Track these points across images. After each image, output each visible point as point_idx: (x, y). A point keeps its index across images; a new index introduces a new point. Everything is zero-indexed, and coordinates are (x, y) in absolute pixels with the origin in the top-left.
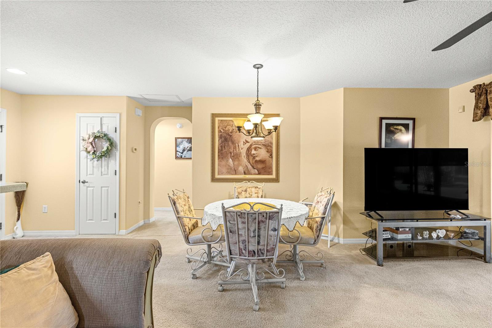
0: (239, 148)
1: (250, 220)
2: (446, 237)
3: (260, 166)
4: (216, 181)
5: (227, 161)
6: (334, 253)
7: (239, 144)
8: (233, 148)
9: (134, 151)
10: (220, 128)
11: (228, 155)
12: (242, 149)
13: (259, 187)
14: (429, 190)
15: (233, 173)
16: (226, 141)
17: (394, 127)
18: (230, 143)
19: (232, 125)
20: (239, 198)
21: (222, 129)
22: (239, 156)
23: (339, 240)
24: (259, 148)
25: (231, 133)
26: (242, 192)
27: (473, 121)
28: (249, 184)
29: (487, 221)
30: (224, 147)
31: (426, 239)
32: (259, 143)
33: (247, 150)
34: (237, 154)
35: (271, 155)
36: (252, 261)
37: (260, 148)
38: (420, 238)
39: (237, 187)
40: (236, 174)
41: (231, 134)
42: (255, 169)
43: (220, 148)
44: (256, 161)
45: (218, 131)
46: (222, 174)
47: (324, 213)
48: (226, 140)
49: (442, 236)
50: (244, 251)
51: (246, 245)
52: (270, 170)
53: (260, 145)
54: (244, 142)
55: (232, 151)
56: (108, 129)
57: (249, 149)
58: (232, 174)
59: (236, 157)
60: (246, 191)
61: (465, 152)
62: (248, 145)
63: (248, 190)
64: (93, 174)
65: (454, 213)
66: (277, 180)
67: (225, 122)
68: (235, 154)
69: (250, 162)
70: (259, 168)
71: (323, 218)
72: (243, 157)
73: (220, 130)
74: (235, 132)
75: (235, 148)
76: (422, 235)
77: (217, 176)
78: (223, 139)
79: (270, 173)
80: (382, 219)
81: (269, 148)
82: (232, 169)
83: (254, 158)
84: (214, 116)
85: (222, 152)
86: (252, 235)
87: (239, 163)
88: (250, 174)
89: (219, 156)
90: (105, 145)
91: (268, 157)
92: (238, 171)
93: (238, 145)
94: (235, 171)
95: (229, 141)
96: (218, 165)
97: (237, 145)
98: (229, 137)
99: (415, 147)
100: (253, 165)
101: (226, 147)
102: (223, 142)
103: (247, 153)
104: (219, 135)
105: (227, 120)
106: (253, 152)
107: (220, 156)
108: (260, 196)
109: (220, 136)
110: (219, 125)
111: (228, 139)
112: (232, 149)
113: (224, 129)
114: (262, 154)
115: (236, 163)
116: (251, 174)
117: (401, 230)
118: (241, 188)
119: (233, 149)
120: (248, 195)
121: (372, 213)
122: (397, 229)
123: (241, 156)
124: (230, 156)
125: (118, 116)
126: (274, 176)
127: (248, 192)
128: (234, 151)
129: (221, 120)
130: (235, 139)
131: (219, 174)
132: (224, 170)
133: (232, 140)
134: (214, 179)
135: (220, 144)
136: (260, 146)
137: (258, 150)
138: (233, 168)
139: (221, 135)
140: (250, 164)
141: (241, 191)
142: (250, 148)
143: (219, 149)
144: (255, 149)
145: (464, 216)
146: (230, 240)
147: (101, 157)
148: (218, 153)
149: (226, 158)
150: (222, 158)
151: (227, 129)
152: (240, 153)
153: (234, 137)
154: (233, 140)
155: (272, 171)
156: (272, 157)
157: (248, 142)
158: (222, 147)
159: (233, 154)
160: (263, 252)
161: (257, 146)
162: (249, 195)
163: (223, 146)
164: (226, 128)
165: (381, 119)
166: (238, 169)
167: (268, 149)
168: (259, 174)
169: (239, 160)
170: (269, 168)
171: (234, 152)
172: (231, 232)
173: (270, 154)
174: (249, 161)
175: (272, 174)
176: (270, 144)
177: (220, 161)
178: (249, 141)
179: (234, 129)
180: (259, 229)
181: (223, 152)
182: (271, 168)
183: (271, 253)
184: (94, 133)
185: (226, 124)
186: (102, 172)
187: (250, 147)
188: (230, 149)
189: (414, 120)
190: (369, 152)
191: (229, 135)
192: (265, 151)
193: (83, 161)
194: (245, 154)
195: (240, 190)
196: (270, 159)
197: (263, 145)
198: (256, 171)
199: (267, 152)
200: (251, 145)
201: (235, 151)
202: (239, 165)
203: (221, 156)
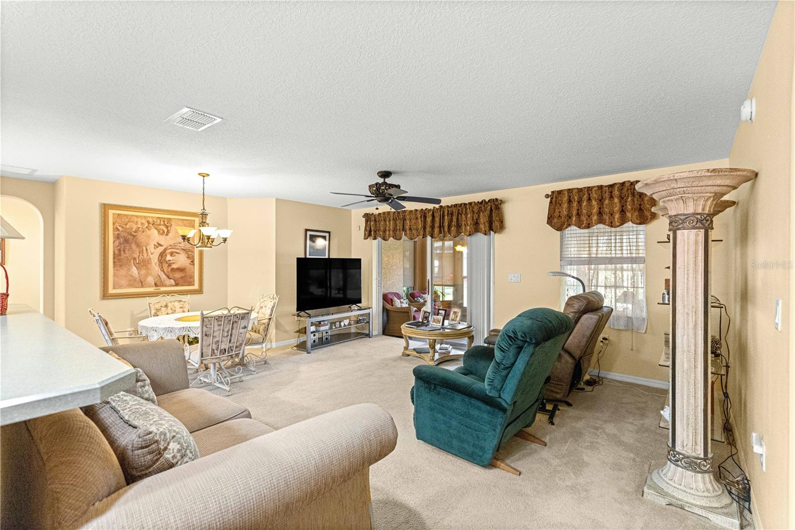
0: (147, 253)
1: (225, 322)
2: (350, 324)
3: (178, 275)
4: (110, 298)
5: (129, 269)
6: (271, 354)
7: (148, 248)
8: (138, 252)
10: (117, 224)
11: (130, 262)
12: (152, 254)
13: (183, 300)
14: (339, 293)
15: (137, 285)
16: (127, 243)
18: (134, 246)
19: (137, 222)
20: (158, 316)
21: (120, 226)
22: (147, 263)
23: (271, 345)
24: (176, 253)
25: (135, 232)
26: (162, 308)
27: (364, 239)
28: (168, 298)
29: (371, 309)
30: (124, 251)
31: (338, 328)
32: (177, 248)
33: (160, 255)
34: (145, 261)
35: (192, 262)
36: (222, 359)
37: (179, 253)
38: (334, 328)
39: (153, 302)
40: (142, 286)
41: (135, 234)
42: (170, 279)
43: (117, 252)
44: (172, 269)
45: (113, 228)
46: (120, 287)
47: (271, 315)
48: (126, 241)
49: (347, 324)
50: (216, 351)
51: (218, 345)
52: (191, 280)
54: (155, 245)
55: (136, 256)
57: (162, 255)
58: (137, 288)
59: (143, 264)
60: (166, 306)
61: (359, 260)
62: (161, 249)
63: (169, 305)
65: (354, 307)
66: (200, 291)
67: (125, 217)
68: (141, 260)
69: (163, 271)
70: (177, 278)
71: (270, 319)
72: (153, 264)
73: (117, 228)
74: (140, 231)
75: (141, 252)
76: (335, 326)
77: (111, 291)
78: (122, 240)
79: (191, 283)
80: (310, 316)
81: (190, 253)
82: (137, 280)
83: (170, 265)
84: (105, 208)
85: (120, 257)
86: (226, 335)
87: (147, 273)
88: (165, 285)
89: (114, 262)
91: (188, 265)
92: (145, 282)
93: (146, 249)
94: (142, 282)
95: (131, 243)
96: (114, 276)
97: (144, 248)
98: (132, 237)
99: (331, 257)
100: (168, 274)
101: (126, 250)
102: (121, 244)
103: (160, 259)
104: (114, 234)
105: (128, 215)
106: (169, 258)
107: (116, 264)
108: (186, 310)
109: (116, 236)
110: (114, 220)
111: (130, 240)
112: (136, 254)
113: (124, 226)
114: (181, 260)
115: (143, 272)
117: (322, 323)
118: (159, 304)
119: (138, 254)
120: (170, 311)
121: (302, 313)
122: (320, 322)
123: (151, 264)
124: (134, 263)
126: (196, 287)
127: (169, 308)
128: (139, 256)
129: (118, 215)
130: (141, 241)
131: (114, 288)
132: (124, 282)
133: (136, 241)
134: (106, 296)
135: (117, 247)
136: (178, 251)
137: (175, 255)
139: (118, 234)
140: (164, 273)
141: (160, 307)
142: (163, 253)
143: (114, 254)
144: (172, 254)
145: (359, 308)
146: (204, 343)
148: (114, 258)
149: (127, 265)
150: (120, 266)
151: (128, 226)
152: (150, 259)
153: (140, 238)
154: (138, 242)
155: (194, 281)
156: (194, 264)
157: (161, 246)
158: (119, 250)
159: (137, 260)
160: (232, 348)
161: (174, 250)
162: (172, 311)
163: (122, 250)
164: (126, 224)
165: (306, 230)
166: (145, 280)
168: (177, 285)
169: (148, 269)
170: (190, 278)
171: (140, 258)
172: (206, 335)
173: (191, 260)
174: (162, 269)
175: (194, 285)
176: (191, 249)
177: (117, 270)
178: (162, 244)
179: (139, 228)
180: (232, 329)
181: (122, 257)
182: (192, 277)
183: (239, 348)
185: (127, 220)
187: (165, 252)
188: (133, 253)
189: (329, 232)
190: (299, 260)
191: (131, 234)
192: (185, 257)
194: (156, 261)
195: (158, 306)
196: (192, 266)
197: (182, 249)
198: (173, 282)
199: (188, 257)
200: (165, 250)
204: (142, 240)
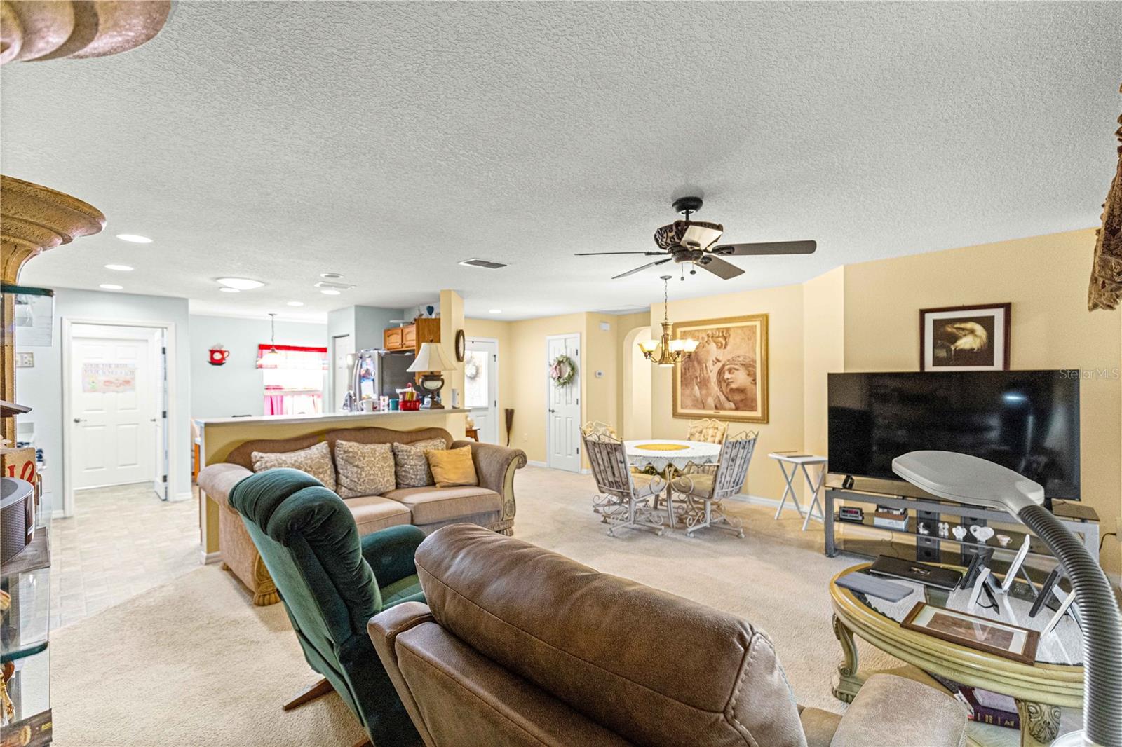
0: (707, 370)
3: (737, 397)
4: (679, 417)
5: (692, 388)
7: (708, 365)
8: (699, 370)
9: (598, 376)
11: (694, 381)
12: (711, 372)
13: (720, 428)
15: (699, 406)
16: (691, 361)
17: (956, 326)
18: (695, 363)
22: (707, 381)
24: (735, 369)
25: (697, 348)
26: (696, 433)
28: (709, 423)
32: (735, 363)
33: (718, 373)
34: (705, 379)
37: (737, 370)
40: (704, 408)
41: (697, 351)
42: (730, 401)
43: (683, 371)
44: (731, 389)
46: (686, 407)
48: (690, 358)
52: (752, 404)
53: (737, 364)
54: (713, 361)
55: (697, 374)
56: (571, 354)
57: (721, 372)
58: (700, 409)
59: (704, 383)
60: (701, 432)
62: (719, 365)
63: (704, 431)
64: (559, 403)
66: (764, 420)
68: (702, 379)
69: (722, 391)
70: (737, 401)
72: (713, 384)
74: (701, 347)
75: (702, 370)
77: (680, 410)
78: (686, 358)
79: (753, 409)
81: (750, 369)
83: (728, 384)
85: (685, 375)
87: (708, 393)
88: (723, 408)
89: (682, 381)
90: (567, 371)
91: (748, 384)
92: (706, 403)
93: (706, 367)
94: (703, 403)
95: (694, 361)
96: (681, 395)
97: (704, 365)
98: (694, 354)
100: (727, 395)
101: (690, 369)
102: (686, 362)
103: (719, 377)
105: (692, 331)
106: (727, 375)
111: (693, 357)
114: (740, 378)
115: (704, 392)
116: (725, 409)
117: (881, 510)
118: (695, 428)
119: (699, 372)
120: (702, 438)
123: (711, 383)
124: (696, 382)
125: (579, 335)
127: (703, 434)
128: (700, 374)
129: (683, 332)
131: (682, 408)
132: (689, 402)
133: (697, 359)
134: (676, 415)
135: (683, 365)
136: (736, 367)
137: (733, 373)
138: (700, 400)
140: (723, 393)
143: (682, 373)
144: (730, 371)
147: (564, 383)
148: (681, 377)
149: (691, 384)
150: (686, 385)
152: (709, 377)
153: (701, 354)
154: (699, 359)
155: (757, 406)
156: (756, 383)
157: (719, 361)
158: (685, 369)
159: (699, 379)
161: (733, 366)
163: (687, 368)
165: (923, 312)
166: (706, 401)
167: (749, 371)
168: (737, 409)
169: (708, 388)
170: (752, 401)
173: (752, 378)
174: (721, 389)
175: (757, 411)
176: (752, 363)
177: (683, 389)
178: (720, 359)
179: (700, 343)
181: (687, 376)
182: (754, 400)
184: (557, 358)
186: (566, 401)
187: (723, 369)
188: (695, 371)
189: (1007, 307)
192: (744, 373)
193: (552, 388)
194: (715, 379)
195: (694, 431)
196: (753, 386)
197: (742, 364)
198: (732, 405)
199: (748, 375)
200: (723, 366)
201: (702, 375)
202: (708, 395)
203: (684, 382)
204: (702, 357)
